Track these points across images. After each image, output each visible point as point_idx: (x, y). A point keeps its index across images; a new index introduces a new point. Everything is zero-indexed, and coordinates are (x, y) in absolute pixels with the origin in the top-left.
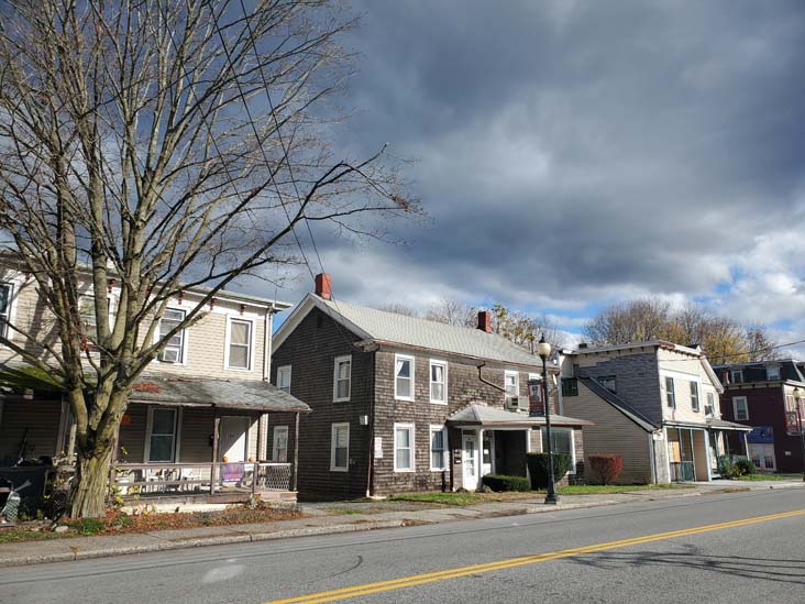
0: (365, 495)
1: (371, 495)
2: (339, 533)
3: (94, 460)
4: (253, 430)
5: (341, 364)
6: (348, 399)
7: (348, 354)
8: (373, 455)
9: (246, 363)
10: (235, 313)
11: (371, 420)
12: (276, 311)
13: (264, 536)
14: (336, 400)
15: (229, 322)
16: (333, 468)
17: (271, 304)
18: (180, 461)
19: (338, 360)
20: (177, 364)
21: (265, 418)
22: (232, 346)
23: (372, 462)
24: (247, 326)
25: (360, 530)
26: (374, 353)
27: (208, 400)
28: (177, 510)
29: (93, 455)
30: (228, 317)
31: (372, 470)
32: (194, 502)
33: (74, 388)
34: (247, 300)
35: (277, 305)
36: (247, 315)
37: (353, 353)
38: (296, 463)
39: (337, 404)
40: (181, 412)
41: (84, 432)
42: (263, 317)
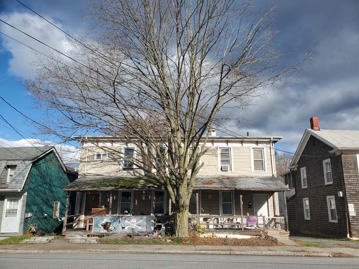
0: (347, 237)
1: (350, 236)
2: (282, 256)
3: (181, 213)
4: (270, 200)
5: (327, 164)
6: (331, 183)
7: (328, 158)
8: (348, 214)
9: (263, 168)
10: (254, 145)
11: (345, 194)
12: (276, 142)
13: (237, 253)
14: (327, 183)
15: (252, 150)
16: (330, 220)
17: (270, 139)
18: (236, 215)
19: (325, 162)
20: (229, 171)
21: (276, 194)
22: (254, 161)
23: (349, 218)
24: (261, 150)
25: (297, 256)
26: (340, 156)
27: (233, 187)
28: (227, 237)
29: (180, 212)
30: (251, 148)
31: (349, 223)
32: (234, 234)
33: (167, 185)
34: (258, 138)
35: (273, 138)
36: (260, 146)
37: (330, 157)
38: (287, 217)
39: (327, 185)
40: (233, 193)
41: (174, 202)
42: (269, 145)
